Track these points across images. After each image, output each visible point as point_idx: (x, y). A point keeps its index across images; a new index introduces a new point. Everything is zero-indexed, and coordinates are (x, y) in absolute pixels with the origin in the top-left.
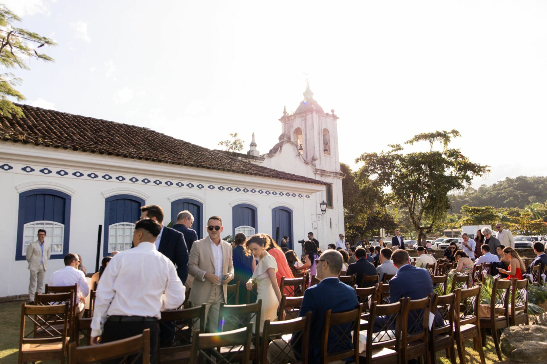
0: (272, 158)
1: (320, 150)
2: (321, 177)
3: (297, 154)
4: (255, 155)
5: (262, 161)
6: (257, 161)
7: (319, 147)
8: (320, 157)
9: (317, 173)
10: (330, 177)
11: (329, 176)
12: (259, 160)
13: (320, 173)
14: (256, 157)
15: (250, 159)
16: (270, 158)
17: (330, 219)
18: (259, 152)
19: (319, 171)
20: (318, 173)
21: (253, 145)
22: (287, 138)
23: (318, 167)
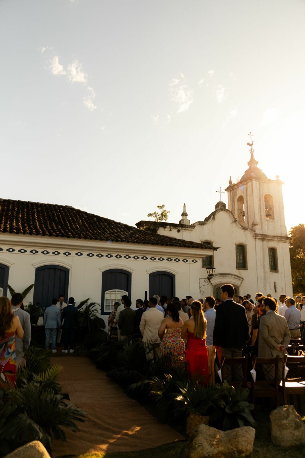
0: (204, 225)
1: (261, 215)
2: (263, 241)
3: (233, 220)
4: (185, 223)
5: (192, 229)
6: (187, 229)
7: (260, 212)
8: (262, 222)
9: (257, 237)
10: (274, 241)
11: (272, 240)
12: (189, 228)
13: (260, 238)
14: (186, 225)
15: (180, 227)
16: (202, 226)
17: (275, 283)
18: (189, 221)
19: (259, 235)
20: (259, 237)
21: (184, 214)
22: (222, 206)
23: (257, 232)
